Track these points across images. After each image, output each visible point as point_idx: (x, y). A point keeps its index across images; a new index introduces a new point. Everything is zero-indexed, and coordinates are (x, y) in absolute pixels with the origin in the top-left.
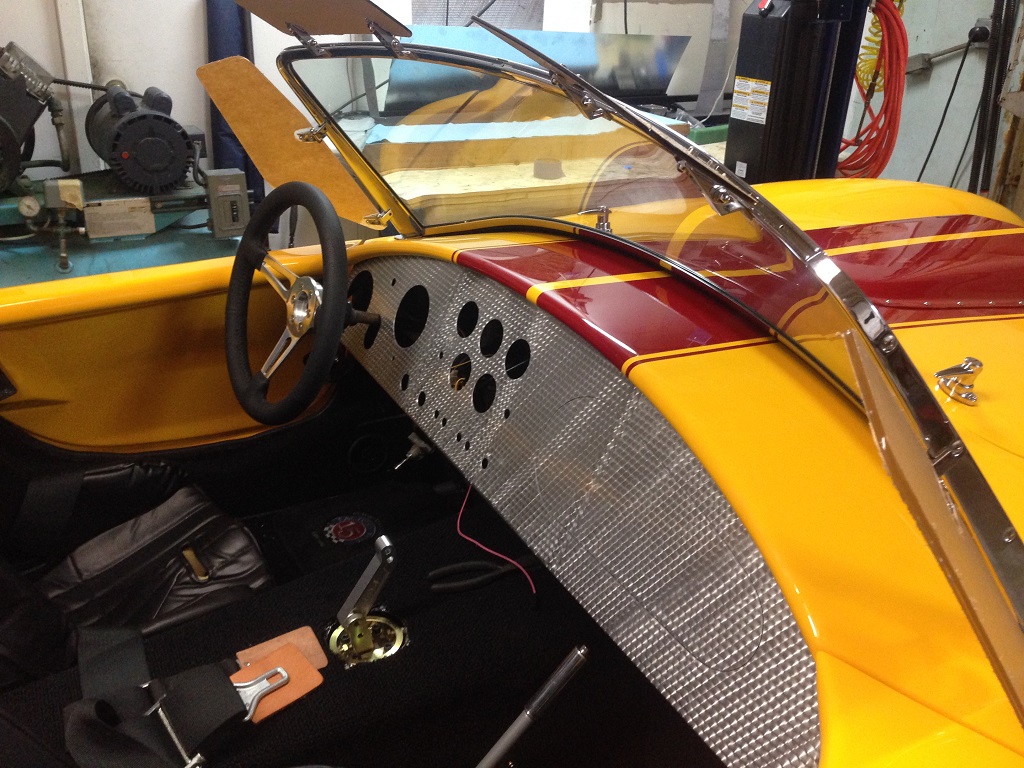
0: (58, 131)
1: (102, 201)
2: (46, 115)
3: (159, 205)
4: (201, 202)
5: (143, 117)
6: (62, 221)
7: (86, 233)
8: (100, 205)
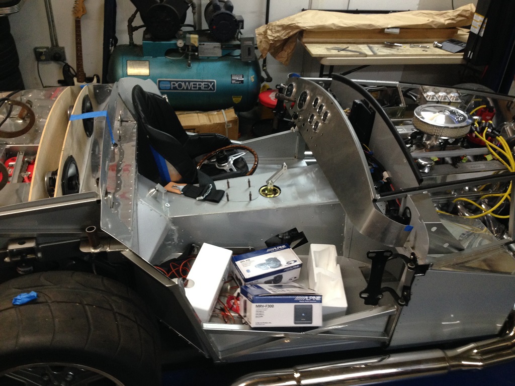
0: (194, 15)
1: (205, 43)
2: (190, 9)
3: (224, 47)
4: (238, 47)
5: (223, 13)
6: (190, 50)
7: (198, 55)
8: (204, 44)
